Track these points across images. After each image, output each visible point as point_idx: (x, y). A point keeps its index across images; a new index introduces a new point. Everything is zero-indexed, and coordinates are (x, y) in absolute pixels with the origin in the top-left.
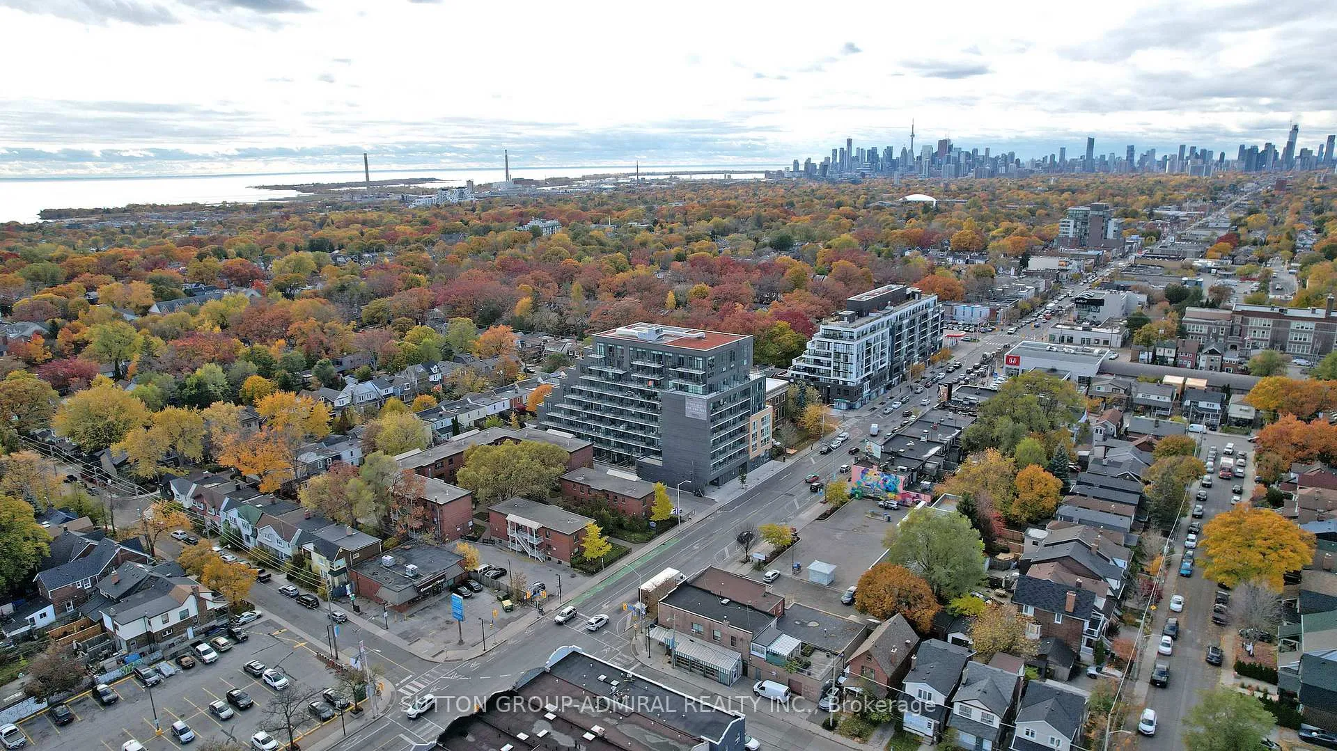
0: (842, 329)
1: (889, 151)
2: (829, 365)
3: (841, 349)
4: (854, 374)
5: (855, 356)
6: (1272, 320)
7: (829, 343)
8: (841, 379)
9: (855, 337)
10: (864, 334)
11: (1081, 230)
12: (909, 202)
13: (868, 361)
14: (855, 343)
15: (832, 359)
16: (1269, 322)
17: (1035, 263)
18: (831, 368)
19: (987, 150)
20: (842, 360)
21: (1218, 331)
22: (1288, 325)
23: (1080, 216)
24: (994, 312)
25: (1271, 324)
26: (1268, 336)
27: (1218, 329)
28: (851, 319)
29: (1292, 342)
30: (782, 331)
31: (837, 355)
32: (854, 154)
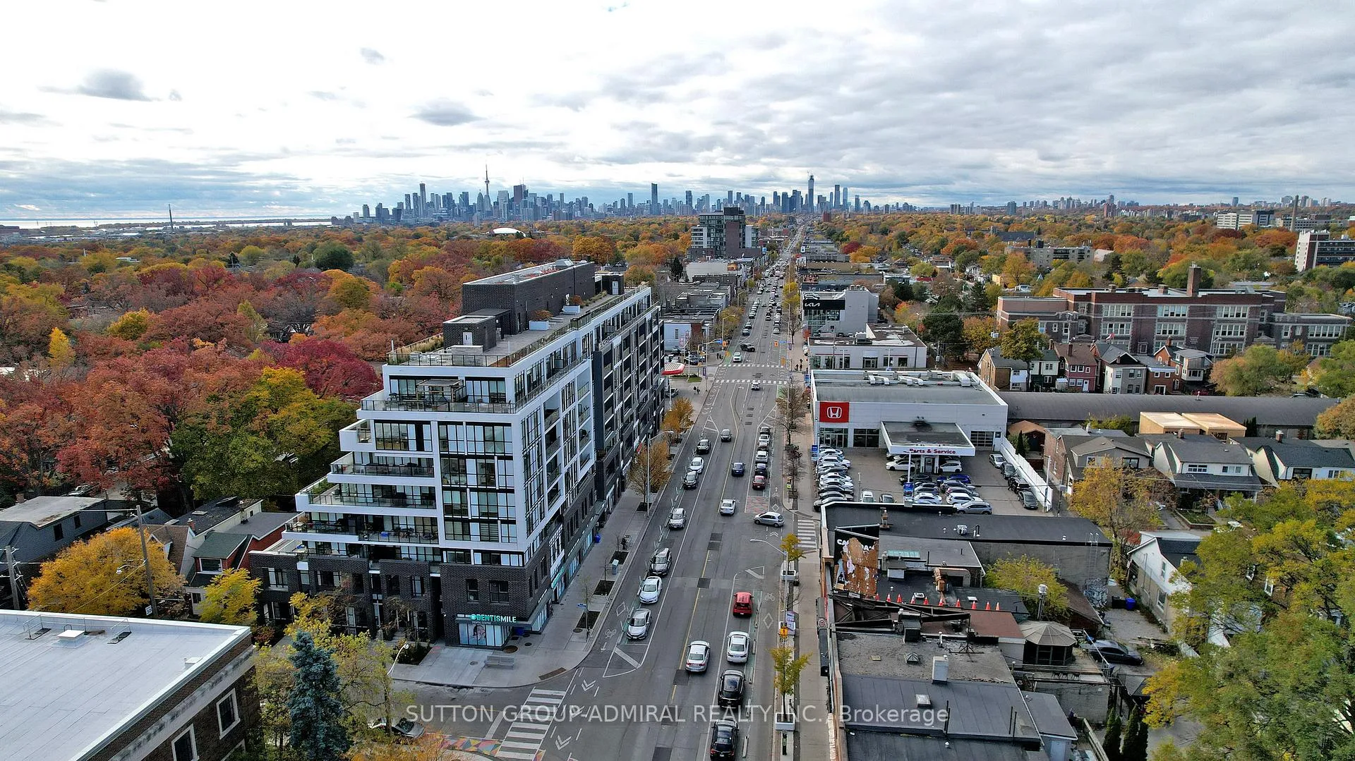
0: (462, 372)
1: (465, 196)
2: (428, 498)
3: (466, 441)
4: (521, 525)
5: (518, 462)
6: (1133, 305)
7: (419, 425)
8: (474, 544)
9: (510, 395)
10: (532, 385)
11: (715, 238)
12: (496, 235)
13: (553, 467)
14: (516, 417)
15: (436, 482)
16: (1129, 308)
17: (693, 269)
18: (438, 513)
19: (562, 195)
20: (472, 481)
21: (1060, 330)
22: (1154, 310)
23: (713, 223)
24: (697, 328)
25: (1132, 312)
26: (1128, 331)
27: (1060, 326)
28: (485, 338)
29: (1158, 338)
30: (280, 397)
31: (454, 464)
32: (428, 199)
